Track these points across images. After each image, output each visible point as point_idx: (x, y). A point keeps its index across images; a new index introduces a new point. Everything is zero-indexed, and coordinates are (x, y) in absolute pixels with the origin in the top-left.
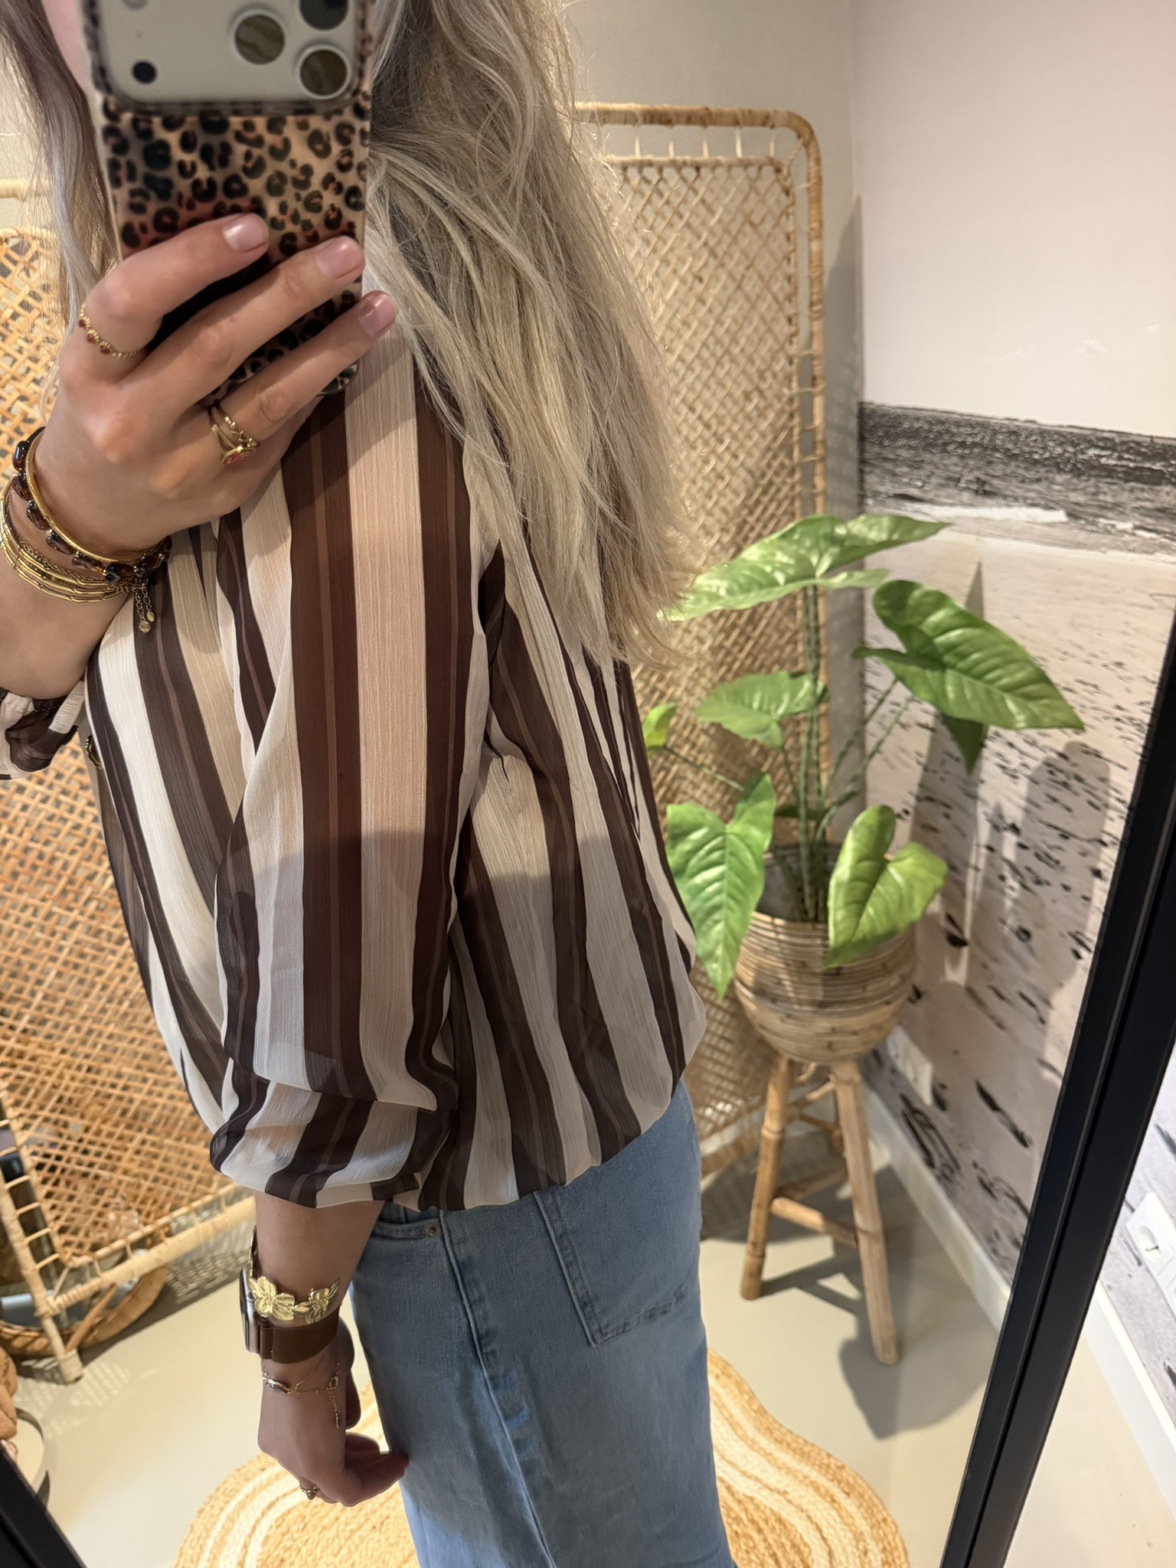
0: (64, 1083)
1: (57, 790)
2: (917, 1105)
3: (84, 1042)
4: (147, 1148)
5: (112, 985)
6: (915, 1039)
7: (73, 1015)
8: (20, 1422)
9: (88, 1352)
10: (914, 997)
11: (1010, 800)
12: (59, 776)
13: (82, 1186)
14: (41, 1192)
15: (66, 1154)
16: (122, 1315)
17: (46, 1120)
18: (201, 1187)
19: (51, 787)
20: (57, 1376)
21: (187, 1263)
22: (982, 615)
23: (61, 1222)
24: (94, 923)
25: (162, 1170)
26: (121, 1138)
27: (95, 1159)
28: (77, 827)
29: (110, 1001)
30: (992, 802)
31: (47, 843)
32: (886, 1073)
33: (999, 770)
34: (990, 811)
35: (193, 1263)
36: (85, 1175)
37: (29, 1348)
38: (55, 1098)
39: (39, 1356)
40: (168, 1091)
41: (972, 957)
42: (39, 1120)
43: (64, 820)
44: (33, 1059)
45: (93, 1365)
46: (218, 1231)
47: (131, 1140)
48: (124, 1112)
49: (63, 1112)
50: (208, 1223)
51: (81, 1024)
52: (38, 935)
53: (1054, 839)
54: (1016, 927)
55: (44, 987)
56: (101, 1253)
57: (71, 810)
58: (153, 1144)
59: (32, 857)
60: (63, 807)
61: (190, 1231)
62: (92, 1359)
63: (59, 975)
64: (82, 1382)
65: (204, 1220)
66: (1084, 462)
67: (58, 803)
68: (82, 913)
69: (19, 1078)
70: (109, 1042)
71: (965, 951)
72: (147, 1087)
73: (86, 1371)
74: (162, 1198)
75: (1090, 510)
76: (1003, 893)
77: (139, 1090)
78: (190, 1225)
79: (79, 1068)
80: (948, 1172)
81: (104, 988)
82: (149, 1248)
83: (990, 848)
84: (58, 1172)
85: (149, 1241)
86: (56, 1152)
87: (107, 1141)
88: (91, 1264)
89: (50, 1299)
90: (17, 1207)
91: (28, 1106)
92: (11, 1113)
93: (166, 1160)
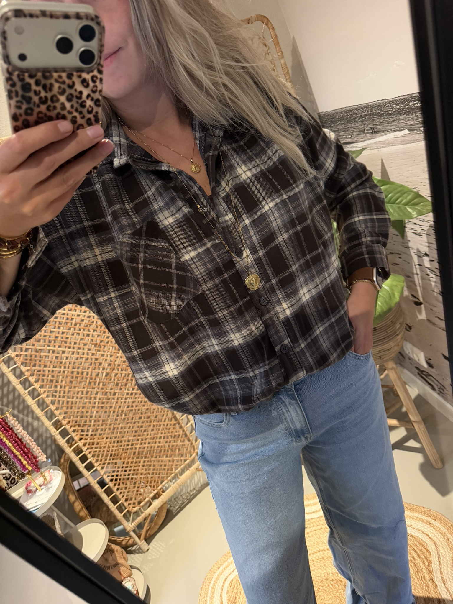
0: (111, 449)
1: (76, 348)
2: (422, 369)
3: (113, 433)
4: (146, 463)
5: (117, 410)
6: (414, 345)
7: (106, 425)
8: (132, 570)
9: (148, 539)
10: (408, 329)
11: (421, 245)
12: (75, 343)
13: (128, 483)
14: (115, 489)
15: (119, 474)
16: (156, 524)
17: (109, 463)
18: (169, 472)
19: (74, 348)
20: (141, 551)
21: (173, 500)
22: (389, 179)
23: (125, 497)
24: (103, 390)
25: (154, 470)
26: (136, 463)
27: (130, 472)
28: (87, 359)
29: (118, 416)
30: (415, 247)
31: (78, 368)
32: (407, 360)
33: (414, 235)
34: (415, 251)
35: (175, 499)
36: (128, 479)
37: (128, 543)
38: (109, 455)
39: (132, 546)
40: (147, 442)
41: (425, 307)
42: (106, 464)
43: (83, 358)
44: (98, 444)
45: (151, 544)
46: (180, 486)
47: (140, 462)
48: (134, 453)
49: (113, 459)
50: (175, 484)
51: (110, 427)
52: (86, 400)
54: (438, 292)
55: (93, 418)
56: (142, 504)
57: (83, 354)
58: (148, 461)
59: (75, 374)
60: (80, 354)
61: (170, 488)
62: (151, 542)
63: (97, 412)
64: (149, 550)
65: (174, 483)
67: (78, 353)
68: (98, 389)
69: (96, 451)
70: (121, 430)
71: (422, 306)
72: (139, 442)
73: (150, 546)
74: (157, 479)
76: (430, 281)
77: (137, 444)
78: (169, 486)
79: (114, 442)
80: (442, 391)
81: (114, 412)
82: (158, 498)
83: (420, 265)
84: (118, 480)
85: (157, 496)
86: (115, 474)
87: (131, 465)
88: (140, 509)
89: (130, 525)
90: (109, 497)
91: (101, 460)
92: (96, 465)
93: (154, 466)
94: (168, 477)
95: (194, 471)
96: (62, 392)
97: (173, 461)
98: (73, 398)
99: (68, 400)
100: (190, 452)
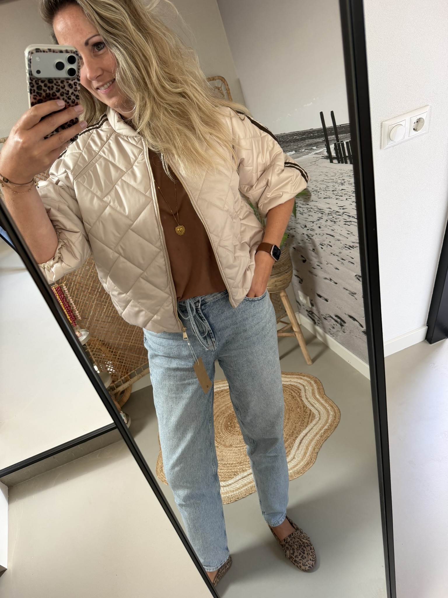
33: (300, 214)
47: (117, 353)
50: (140, 374)
53: (312, 225)
54: (312, 249)
58: (123, 354)
66: (294, 139)
74: (127, 368)
75: (298, 149)
78: (135, 375)
80: (318, 322)
91: (92, 346)
92: (88, 347)
94: (134, 368)
96: (73, 293)
98: (79, 298)
99: (76, 299)
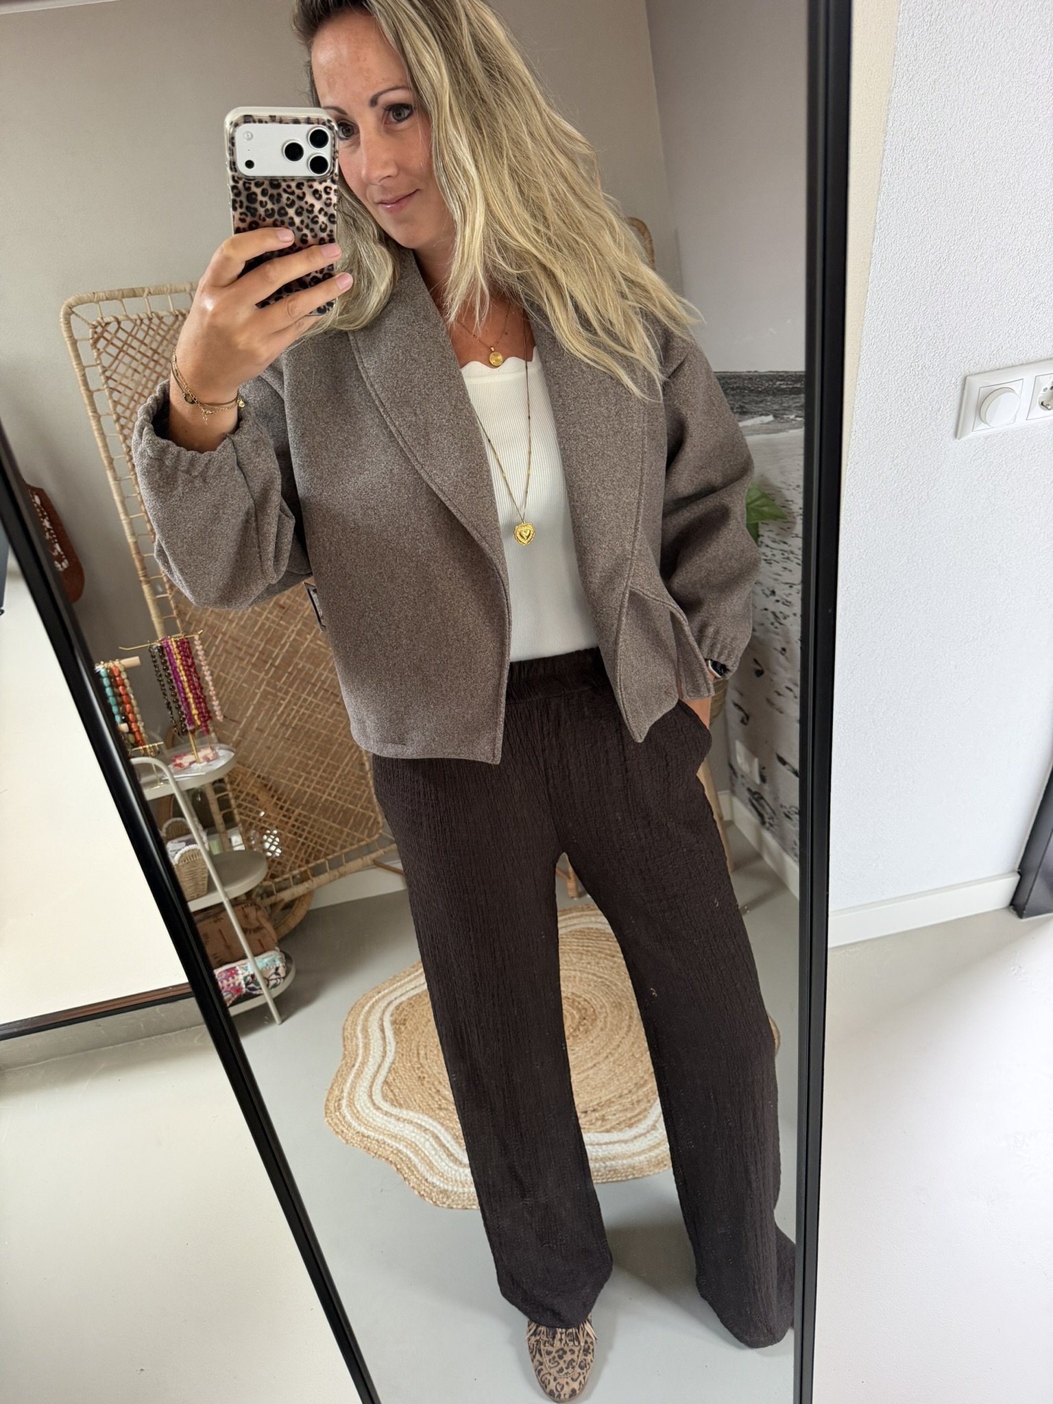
2: (754, 789)
17: (248, 794)
18: (330, 846)
25: (308, 833)
26: (288, 810)
27: (274, 822)
28: (264, 625)
29: (280, 727)
31: (248, 633)
32: (738, 777)
40: (313, 785)
42: (244, 793)
44: (241, 757)
48: (288, 795)
52: (244, 685)
53: (788, 591)
55: (247, 716)
56: (276, 880)
63: (254, 710)
66: (776, 388)
68: (266, 675)
74: (310, 850)
75: (781, 412)
77: (297, 782)
79: (264, 766)
80: (771, 821)
86: (252, 814)
91: (238, 785)
93: (312, 827)
94: (326, 855)
95: (369, 862)
97: (341, 832)
100: (371, 829)
